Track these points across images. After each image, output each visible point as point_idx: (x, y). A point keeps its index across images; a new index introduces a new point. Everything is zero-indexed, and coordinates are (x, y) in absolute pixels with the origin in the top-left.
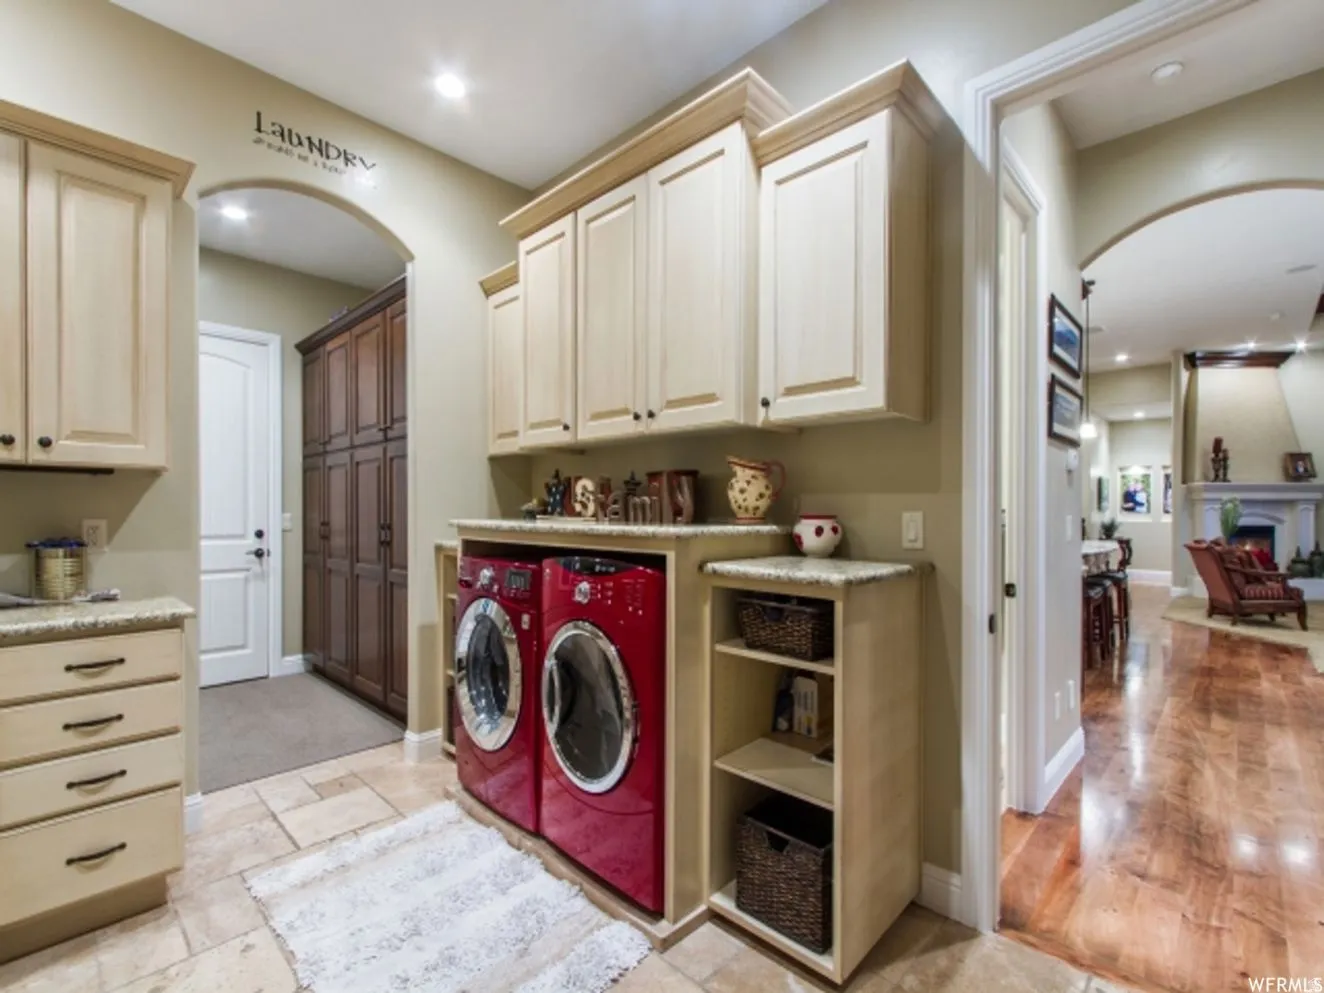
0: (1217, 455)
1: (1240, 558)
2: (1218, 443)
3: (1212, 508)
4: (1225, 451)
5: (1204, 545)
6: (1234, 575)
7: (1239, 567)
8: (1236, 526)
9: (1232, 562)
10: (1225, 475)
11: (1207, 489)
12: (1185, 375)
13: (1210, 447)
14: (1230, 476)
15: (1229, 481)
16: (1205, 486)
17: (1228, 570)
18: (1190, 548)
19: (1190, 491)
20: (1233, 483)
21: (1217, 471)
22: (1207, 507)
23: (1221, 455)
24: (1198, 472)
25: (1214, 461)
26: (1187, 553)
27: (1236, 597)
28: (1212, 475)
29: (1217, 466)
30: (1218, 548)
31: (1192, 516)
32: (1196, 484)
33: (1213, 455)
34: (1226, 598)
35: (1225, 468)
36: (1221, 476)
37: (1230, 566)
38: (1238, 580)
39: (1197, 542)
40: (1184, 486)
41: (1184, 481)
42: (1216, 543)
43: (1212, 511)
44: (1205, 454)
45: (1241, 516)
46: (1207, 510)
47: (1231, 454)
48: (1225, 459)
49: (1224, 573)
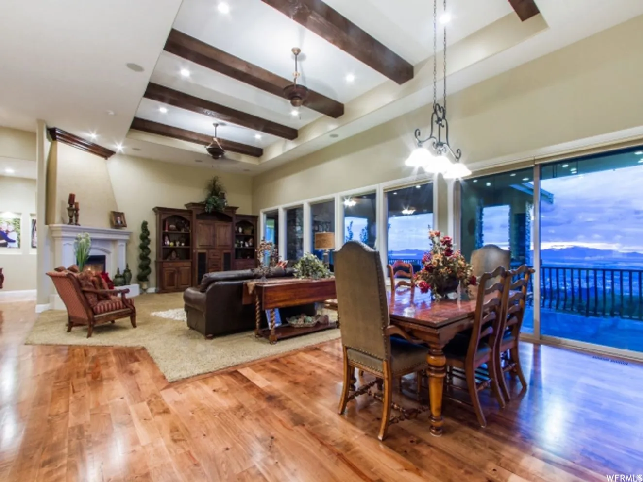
0: (71, 205)
1: (93, 282)
2: (72, 198)
3: (68, 244)
4: (77, 204)
5: (64, 273)
6: (88, 296)
7: (92, 289)
8: (88, 256)
9: (87, 286)
10: (77, 221)
11: (64, 230)
12: (47, 144)
13: (66, 199)
14: (79, 222)
15: (79, 225)
16: (63, 227)
17: (84, 292)
18: (52, 276)
19: (51, 231)
20: (82, 226)
21: (71, 217)
22: (64, 242)
23: (74, 206)
24: (57, 217)
25: (69, 209)
26: (50, 279)
27: (90, 313)
28: (68, 220)
29: (71, 214)
30: (75, 275)
31: (53, 249)
32: (55, 225)
33: (68, 206)
34: (82, 314)
35: (77, 216)
36: (74, 221)
37: (86, 289)
38: (92, 299)
39: (58, 270)
40: (47, 226)
41: (47, 223)
42: (72, 269)
43: (68, 246)
44: (63, 203)
45: (90, 248)
46: (64, 245)
47: (80, 207)
48: (77, 209)
49: (81, 295)
